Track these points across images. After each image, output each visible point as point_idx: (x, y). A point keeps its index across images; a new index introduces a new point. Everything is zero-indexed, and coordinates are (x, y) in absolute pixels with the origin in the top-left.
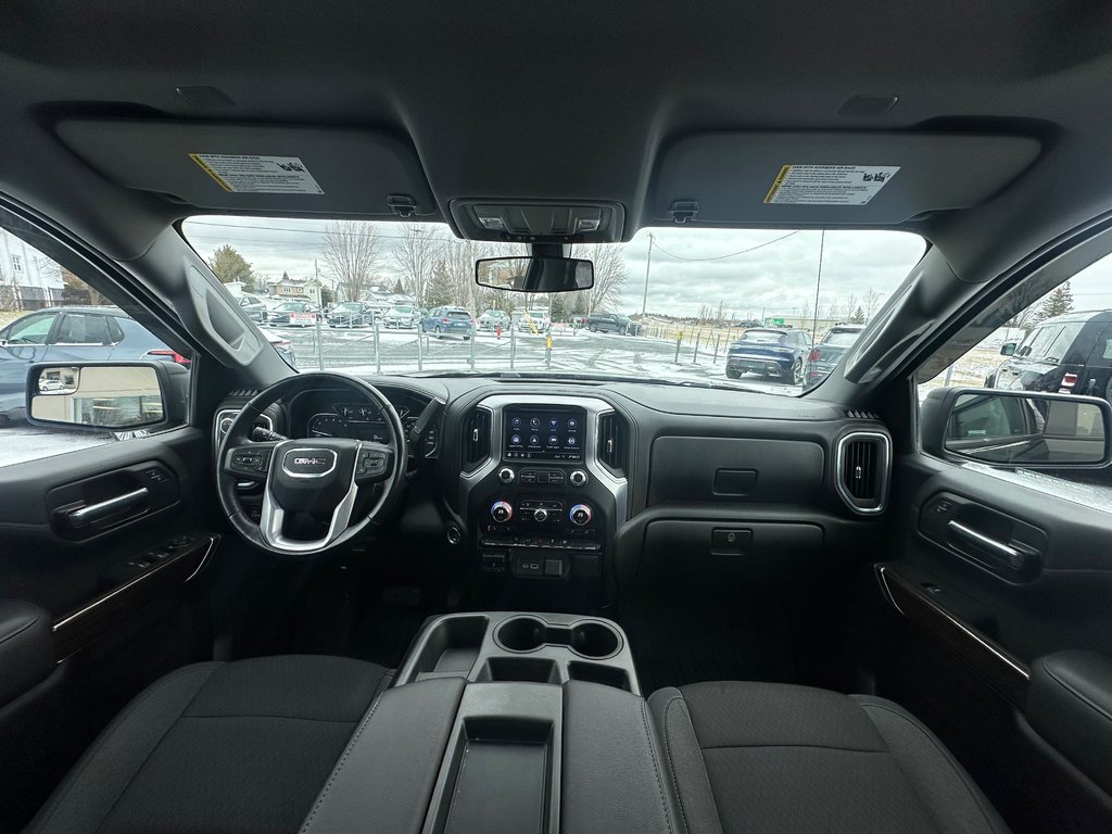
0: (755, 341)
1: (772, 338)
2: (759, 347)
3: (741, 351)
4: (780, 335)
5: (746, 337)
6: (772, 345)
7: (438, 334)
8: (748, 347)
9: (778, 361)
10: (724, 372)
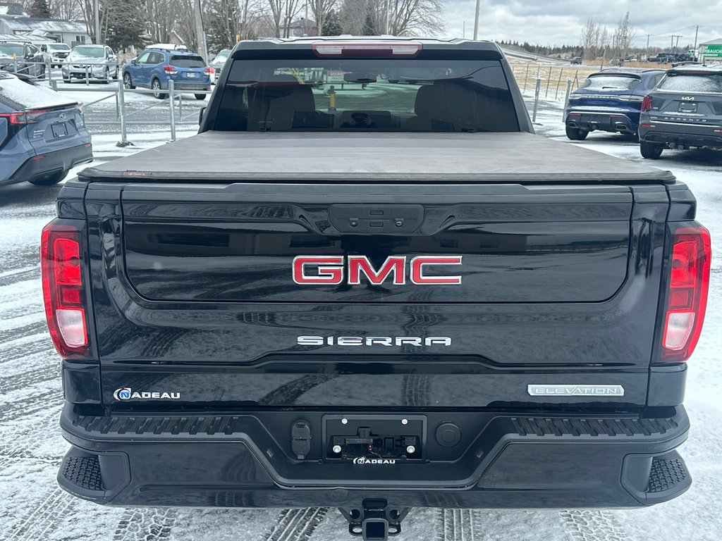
0: (600, 89)
1: (621, 83)
2: (604, 97)
3: (582, 102)
4: (630, 80)
5: (589, 83)
6: (620, 93)
7: (157, 91)
8: (590, 96)
9: (628, 114)
10: (564, 132)
